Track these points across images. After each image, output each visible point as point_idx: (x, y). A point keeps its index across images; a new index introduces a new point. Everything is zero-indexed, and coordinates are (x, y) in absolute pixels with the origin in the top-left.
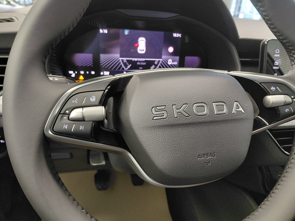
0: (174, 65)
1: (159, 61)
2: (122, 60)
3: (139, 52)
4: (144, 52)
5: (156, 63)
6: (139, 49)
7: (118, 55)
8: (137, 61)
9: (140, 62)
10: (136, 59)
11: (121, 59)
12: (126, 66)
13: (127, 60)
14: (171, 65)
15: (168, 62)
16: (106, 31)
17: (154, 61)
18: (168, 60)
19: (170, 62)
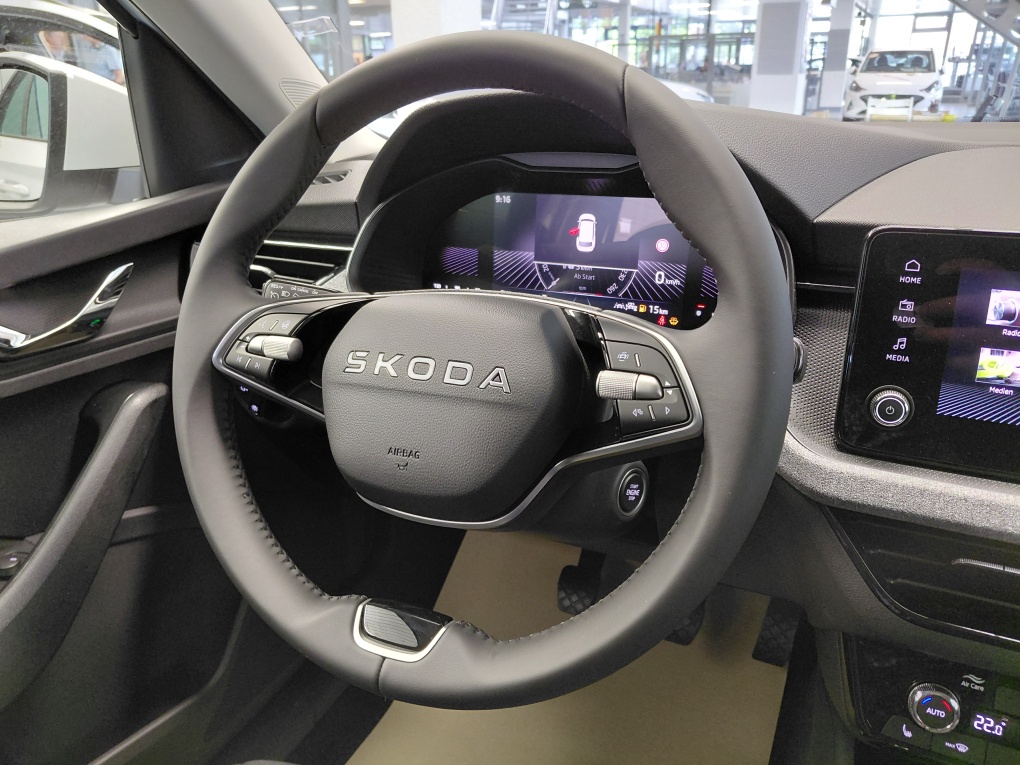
0: (671, 286)
1: (630, 273)
2: (540, 266)
3: (581, 249)
4: (590, 249)
5: (622, 277)
6: (578, 240)
7: (531, 254)
8: (574, 271)
9: (581, 272)
10: (571, 266)
11: (536, 262)
12: (548, 282)
13: (549, 266)
14: (662, 285)
15: (654, 277)
16: (507, 199)
17: (619, 272)
18: (656, 272)
19: (660, 279)
